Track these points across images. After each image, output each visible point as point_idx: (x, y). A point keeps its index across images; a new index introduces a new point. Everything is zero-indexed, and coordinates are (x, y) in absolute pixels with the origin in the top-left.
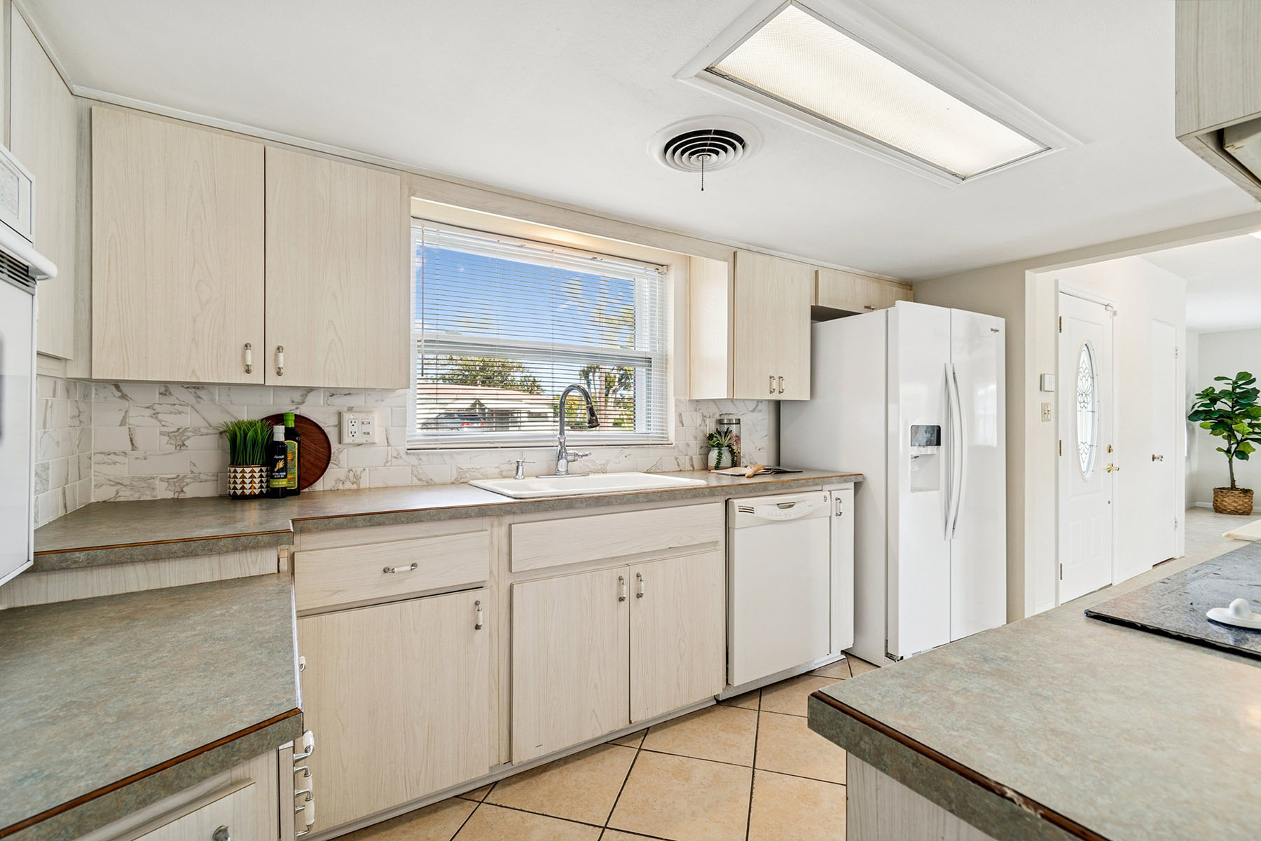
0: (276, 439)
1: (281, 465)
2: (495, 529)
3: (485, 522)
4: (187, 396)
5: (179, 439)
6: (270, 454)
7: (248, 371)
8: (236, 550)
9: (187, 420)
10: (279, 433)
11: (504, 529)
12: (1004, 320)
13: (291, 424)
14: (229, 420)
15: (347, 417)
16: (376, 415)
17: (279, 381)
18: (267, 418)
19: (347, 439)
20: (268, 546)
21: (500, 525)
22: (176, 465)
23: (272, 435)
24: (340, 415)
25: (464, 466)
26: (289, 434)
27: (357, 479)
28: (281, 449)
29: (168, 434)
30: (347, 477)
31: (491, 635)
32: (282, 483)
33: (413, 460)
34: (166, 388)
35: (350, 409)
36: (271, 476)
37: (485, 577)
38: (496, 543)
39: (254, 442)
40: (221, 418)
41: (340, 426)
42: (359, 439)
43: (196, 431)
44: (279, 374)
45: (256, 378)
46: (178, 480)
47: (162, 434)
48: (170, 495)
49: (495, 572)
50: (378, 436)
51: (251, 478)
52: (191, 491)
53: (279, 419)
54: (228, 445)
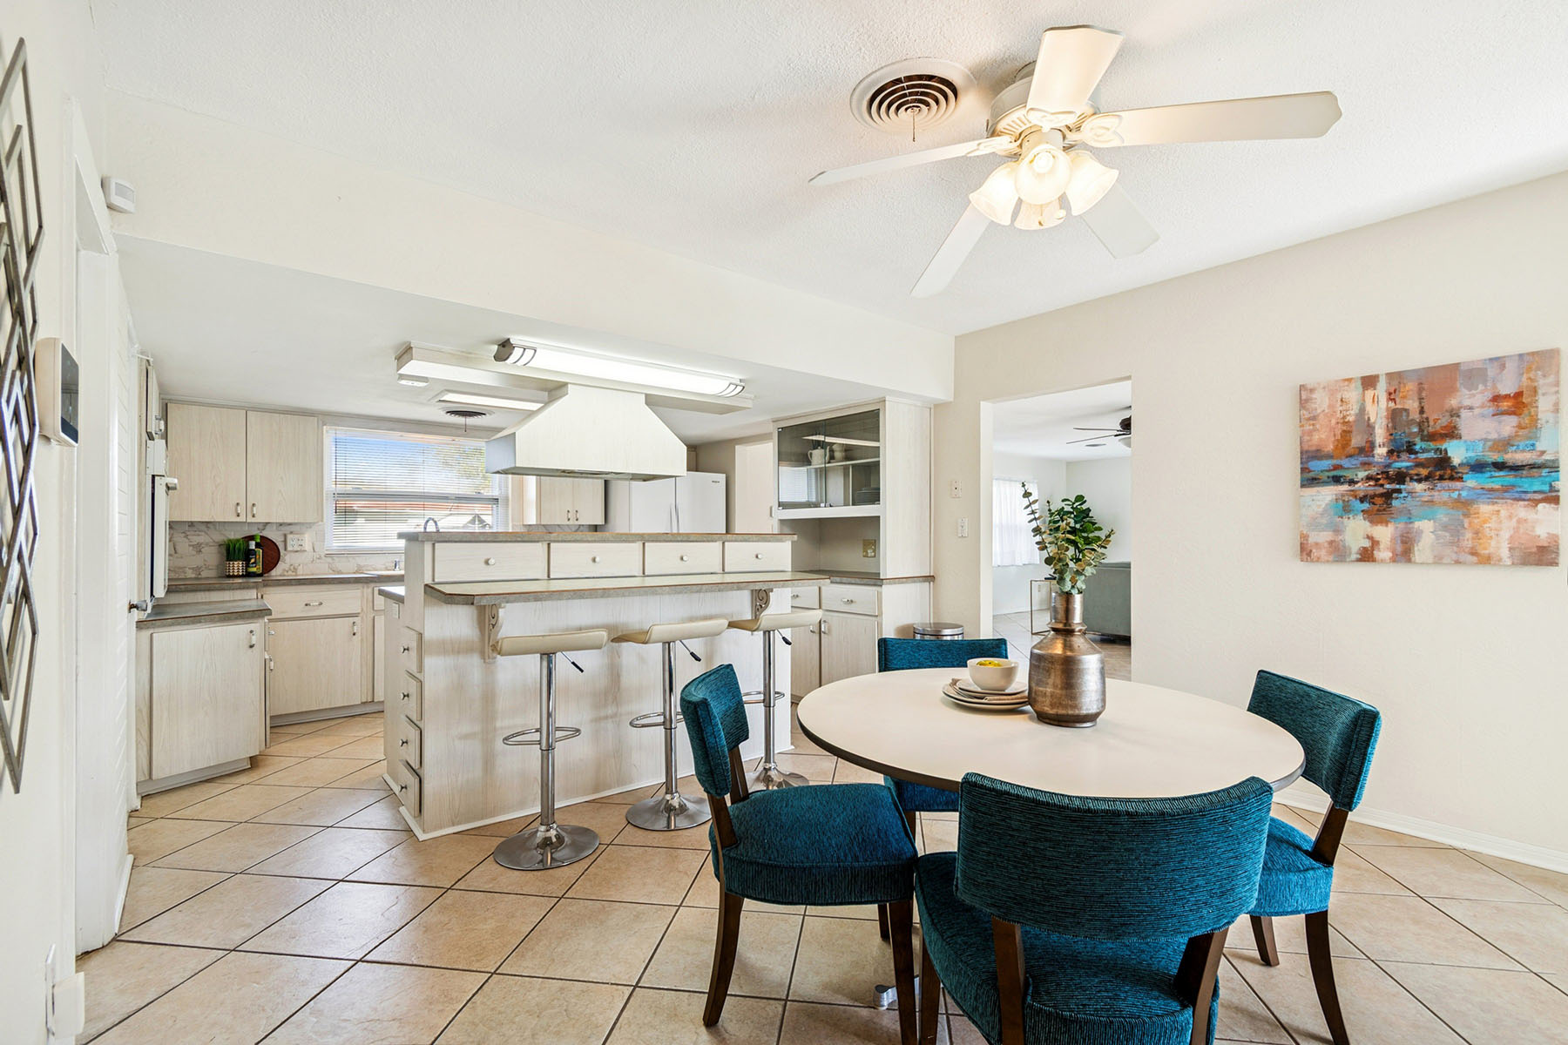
0: (251, 548)
1: (253, 561)
2: (365, 589)
3: (360, 586)
4: (203, 528)
5: (198, 548)
6: (247, 555)
7: (238, 516)
8: (240, 589)
9: (202, 538)
10: (252, 545)
11: (370, 590)
12: (724, 475)
13: (258, 541)
14: (225, 539)
15: (290, 537)
16: (306, 536)
17: (254, 520)
18: (245, 537)
19: (289, 548)
20: (253, 588)
21: (368, 587)
22: (197, 561)
23: (248, 546)
24: (285, 536)
25: (362, 564)
26: (258, 545)
27: (295, 570)
28: (253, 552)
29: (193, 546)
30: (290, 569)
31: (362, 640)
32: (254, 570)
33: (329, 560)
34: (192, 524)
35: (291, 533)
36: (247, 566)
37: (359, 611)
38: (365, 595)
39: (239, 550)
40: (219, 538)
41: (285, 541)
42: (296, 548)
43: (207, 544)
44: (253, 516)
45: (242, 519)
46: (197, 569)
47: (190, 546)
48: (193, 576)
49: (365, 609)
50: (307, 547)
51: (237, 566)
52: (204, 574)
53: (252, 538)
54: (225, 552)
